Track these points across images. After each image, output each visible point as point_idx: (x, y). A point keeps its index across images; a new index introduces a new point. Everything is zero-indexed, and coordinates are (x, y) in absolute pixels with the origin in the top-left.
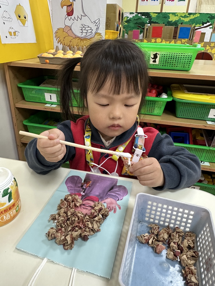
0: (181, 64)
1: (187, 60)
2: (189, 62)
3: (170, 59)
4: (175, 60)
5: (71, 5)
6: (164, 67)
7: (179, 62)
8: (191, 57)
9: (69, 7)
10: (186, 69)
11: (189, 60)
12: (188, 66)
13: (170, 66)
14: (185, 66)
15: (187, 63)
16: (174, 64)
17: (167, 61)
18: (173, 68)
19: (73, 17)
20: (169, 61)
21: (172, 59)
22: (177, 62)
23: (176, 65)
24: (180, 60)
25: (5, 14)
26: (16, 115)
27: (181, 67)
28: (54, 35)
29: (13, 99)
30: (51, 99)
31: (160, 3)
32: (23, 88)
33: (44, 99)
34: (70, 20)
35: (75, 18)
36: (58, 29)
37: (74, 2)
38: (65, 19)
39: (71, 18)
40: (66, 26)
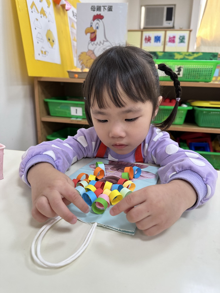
0: (203, 76)
1: (208, 73)
2: (210, 74)
3: (193, 72)
4: (197, 72)
5: (94, 32)
6: (187, 80)
7: (201, 74)
8: (212, 69)
9: (92, 34)
10: (208, 80)
11: (210, 73)
12: (209, 78)
13: (192, 78)
14: (207, 78)
15: (208, 75)
16: (197, 76)
17: (190, 74)
18: (196, 80)
19: (96, 42)
20: (192, 74)
21: (195, 72)
23: (199, 77)
24: (201, 72)
25: (39, 36)
26: (41, 129)
27: (203, 79)
28: (78, 58)
29: (40, 113)
30: (76, 113)
31: (162, 44)
32: (49, 102)
33: (70, 113)
34: (93, 45)
35: (97, 43)
36: (82, 53)
37: (97, 30)
38: (89, 44)
39: (94, 43)
40: (89, 50)
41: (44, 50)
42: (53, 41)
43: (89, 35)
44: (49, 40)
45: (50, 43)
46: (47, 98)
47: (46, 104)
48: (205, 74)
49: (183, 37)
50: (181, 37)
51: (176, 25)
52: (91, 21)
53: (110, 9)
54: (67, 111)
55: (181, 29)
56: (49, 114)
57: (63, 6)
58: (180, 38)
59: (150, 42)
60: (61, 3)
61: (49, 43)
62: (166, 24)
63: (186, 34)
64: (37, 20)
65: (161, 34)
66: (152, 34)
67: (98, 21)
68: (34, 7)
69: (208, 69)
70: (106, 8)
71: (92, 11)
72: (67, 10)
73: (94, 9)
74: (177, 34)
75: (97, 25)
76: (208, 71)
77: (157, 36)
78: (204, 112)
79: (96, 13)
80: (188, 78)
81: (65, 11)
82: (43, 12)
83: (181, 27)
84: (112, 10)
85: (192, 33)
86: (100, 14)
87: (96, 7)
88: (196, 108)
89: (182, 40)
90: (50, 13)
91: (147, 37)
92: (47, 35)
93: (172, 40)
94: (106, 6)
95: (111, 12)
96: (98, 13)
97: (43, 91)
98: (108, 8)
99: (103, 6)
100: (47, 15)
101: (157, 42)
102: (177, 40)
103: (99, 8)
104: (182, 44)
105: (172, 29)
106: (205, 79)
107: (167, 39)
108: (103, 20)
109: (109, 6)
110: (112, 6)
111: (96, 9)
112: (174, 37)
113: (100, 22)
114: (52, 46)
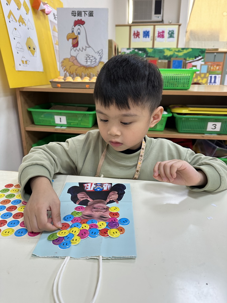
0: (181, 84)
1: (186, 81)
2: (188, 82)
3: (171, 80)
4: (175, 80)
5: (76, 38)
7: (179, 82)
8: (189, 77)
9: (74, 40)
10: (186, 88)
11: (188, 80)
12: (187, 86)
13: (172, 86)
14: (185, 85)
15: (186, 83)
16: (175, 84)
17: (169, 82)
18: (175, 88)
19: (78, 48)
20: (171, 82)
21: (173, 80)
22: (177, 82)
23: (177, 85)
24: (179, 80)
25: (18, 45)
26: (26, 139)
27: (182, 86)
28: (61, 65)
29: (24, 122)
30: (61, 122)
31: (151, 40)
32: (33, 111)
33: (54, 122)
34: (75, 51)
35: (80, 49)
36: (64, 59)
37: (79, 35)
38: (71, 50)
39: (76, 49)
40: (72, 56)
41: (24, 60)
42: (34, 49)
43: (71, 40)
44: (30, 48)
45: (31, 51)
46: (30, 107)
47: (30, 113)
48: (183, 82)
49: (172, 32)
50: (170, 31)
51: (164, 19)
52: (73, 27)
53: (91, 14)
54: (52, 120)
55: (170, 24)
56: (33, 122)
57: (43, 11)
58: (169, 33)
59: (139, 37)
60: (40, 8)
61: (29, 51)
62: (155, 17)
63: (175, 28)
64: (16, 29)
65: (150, 28)
66: (141, 29)
67: (79, 26)
68: (12, 16)
69: (186, 77)
70: (87, 13)
71: (73, 16)
72: (47, 14)
73: (75, 14)
74: (167, 29)
75: (79, 31)
76: (186, 79)
77: (146, 31)
78: (183, 119)
79: (77, 18)
80: (167, 86)
81: (45, 15)
82: (21, 20)
83: (170, 22)
84: (93, 16)
85: (181, 27)
86: (81, 20)
87: (76, 12)
88: (176, 115)
89: (171, 34)
90: (29, 19)
91: (136, 32)
92: (26, 44)
93: (161, 35)
94: (87, 11)
95: (92, 17)
96: (79, 18)
97: (26, 100)
98: (89, 13)
99: (83, 11)
100: (26, 22)
101: (146, 37)
102: (166, 35)
103: (80, 14)
104: (171, 39)
105: (161, 24)
106: (184, 86)
107: (156, 35)
108: (84, 25)
109: (89, 11)
110: (93, 12)
111: (76, 14)
112: (163, 32)
113: (82, 28)
114: (33, 54)
